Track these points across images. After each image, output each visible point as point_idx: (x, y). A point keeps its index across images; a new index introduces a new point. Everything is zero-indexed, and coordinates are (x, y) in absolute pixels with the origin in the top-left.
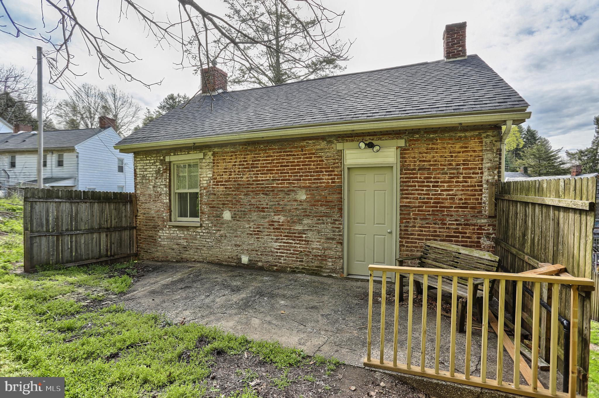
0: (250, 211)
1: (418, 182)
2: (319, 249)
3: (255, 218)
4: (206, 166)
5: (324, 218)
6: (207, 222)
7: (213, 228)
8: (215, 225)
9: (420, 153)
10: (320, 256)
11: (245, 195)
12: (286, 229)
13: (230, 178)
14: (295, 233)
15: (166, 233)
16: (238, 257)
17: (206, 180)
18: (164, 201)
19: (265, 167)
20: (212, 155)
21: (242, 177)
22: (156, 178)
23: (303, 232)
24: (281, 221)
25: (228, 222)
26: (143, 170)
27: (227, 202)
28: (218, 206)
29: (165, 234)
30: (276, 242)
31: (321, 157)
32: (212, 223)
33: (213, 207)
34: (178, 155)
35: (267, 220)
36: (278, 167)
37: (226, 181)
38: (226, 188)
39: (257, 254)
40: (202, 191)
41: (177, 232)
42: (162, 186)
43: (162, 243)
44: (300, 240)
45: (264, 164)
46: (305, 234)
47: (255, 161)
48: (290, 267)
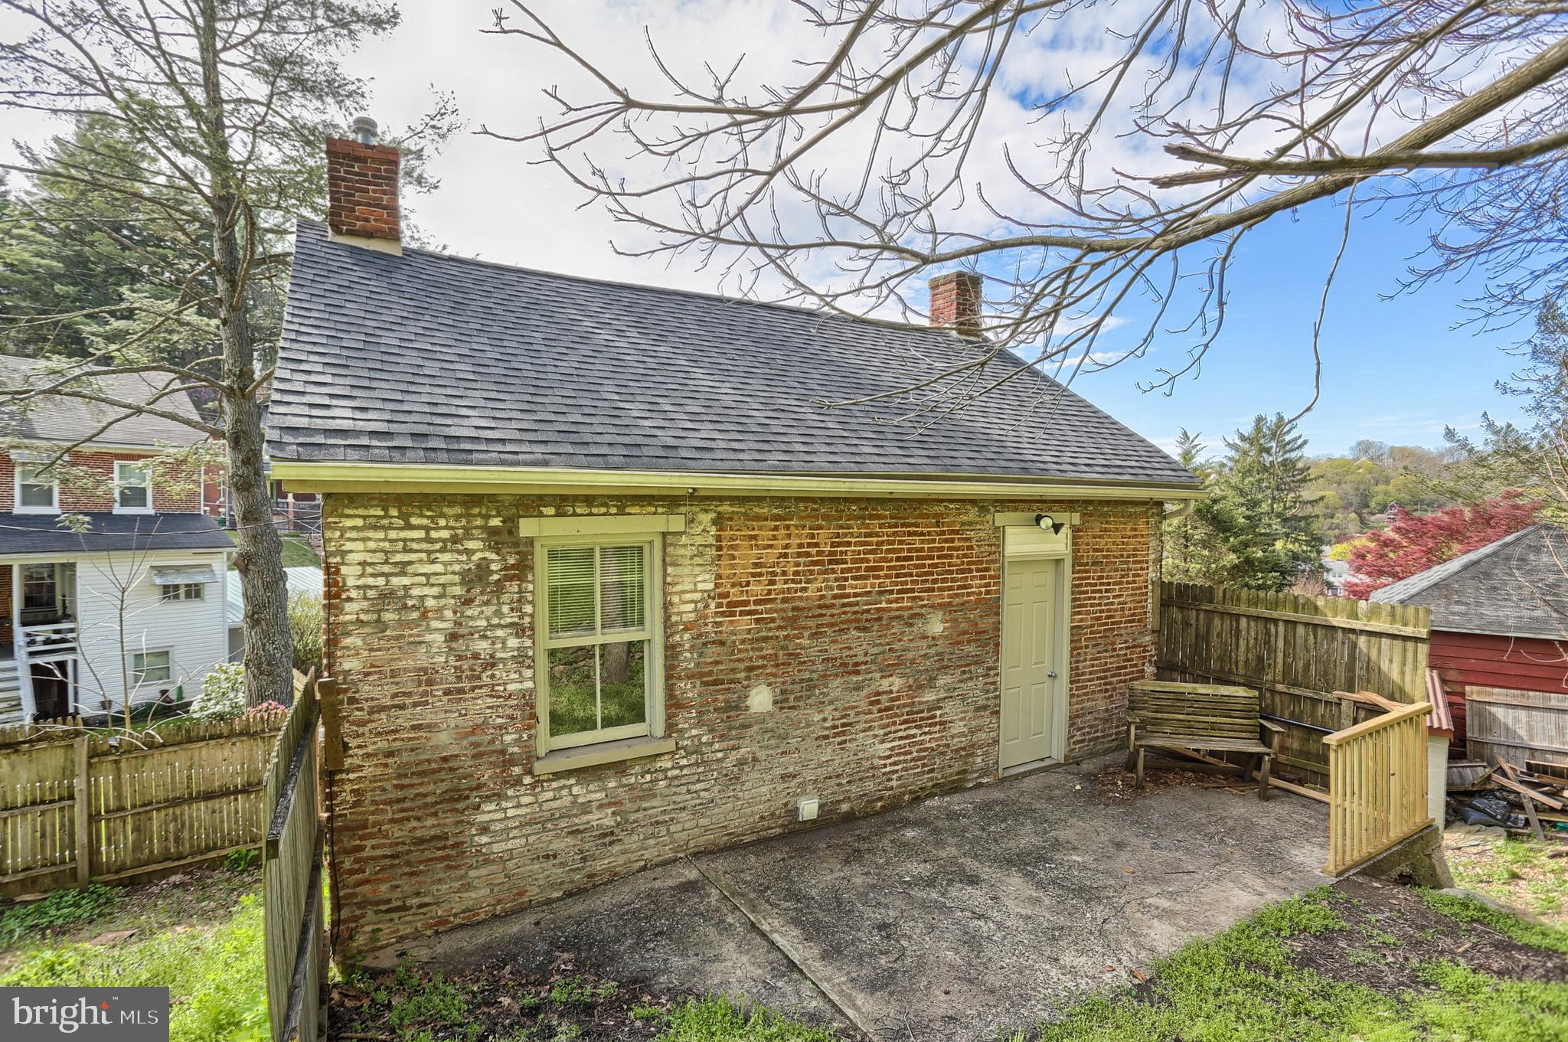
0: (825, 676)
1: (1091, 585)
2: (962, 734)
3: (838, 693)
4: (691, 558)
5: (973, 668)
6: (694, 732)
7: (717, 746)
8: (722, 736)
9: (1094, 537)
10: (964, 749)
11: (812, 636)
12: (904, 706)
13: (769, 592)
14: (922, 711)
15: (519, 806)
16: (790, 807)
17: (692, 602)
18: (511, 687)
19: (862, 560)
20: (714, 522)
21: (804, 589)
22: (468, 602)
23: (936, 706)
24: (895, 689)
25: (761, 719)
26: (386, 569)
27: (760, 662)
28: (732, 676)
29: (510, 813)
30: (883, 742)
31: (969, 539)
32: (711, 731)
33: (715, 683)
34: (575, 514)
35: (865, 692)
36: (891, 560)
37: (757, 602)
38: (757, 621)
39: (839, 785)
40: (677, 638)
41: (575, 790)
42: (500, 633)
43: (496, 848)
44: (931, 725)
45: (859, 553)
46: (940, 708)
47: (840, 544)
48: (911, 792)
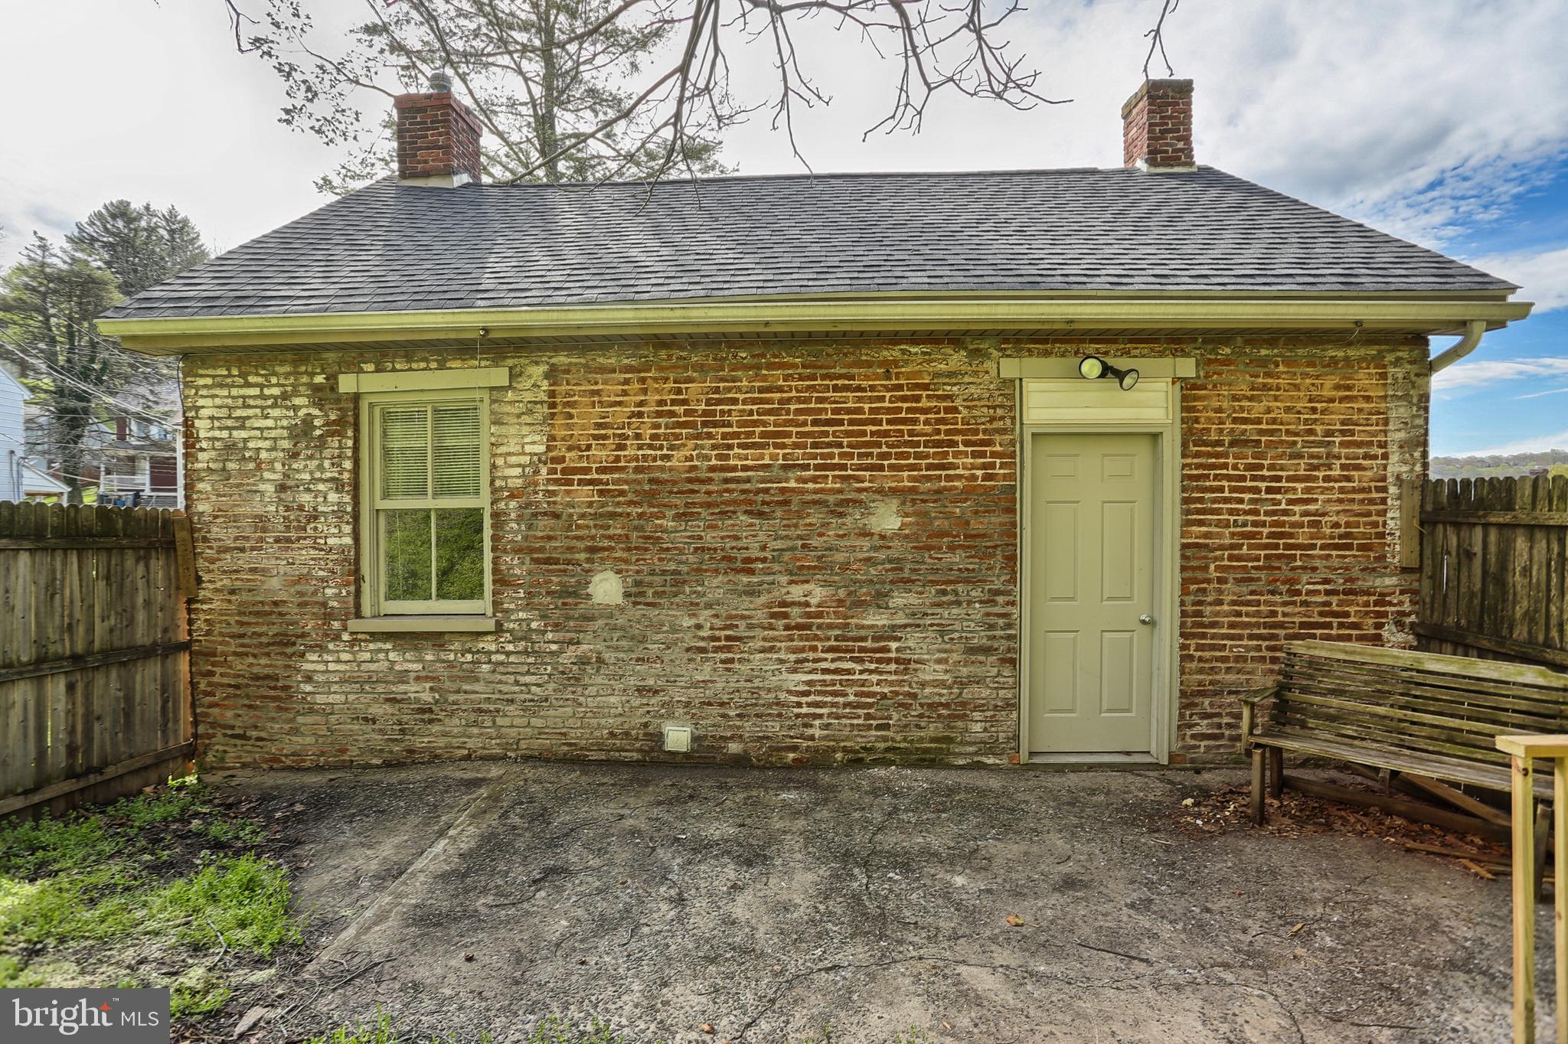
0: (699, 570)
1: (1229, 478)
2: (942, 684)
3: (719, 594)
4: (519, 416)
5: (960, 588)
6: (522, 615)
7: (550, 636)
8: (557, 625)
9: (1235, 398)
10: (946, 706)
11: (678, 517)
12: (830, 626)
13: (617, 459)
14: (863, 639)
15: (338, 661)
16: (651, 729)
17: (519, 465)
18: (331, 541)
19: (755, 423)
20: (547, 376)
21: (668, 457)
22: (295, 455)
23: (891, 633)
24: (814, 601)
25: (608, 612)
26: (229, 423)
27: (606, 543)
28: (569, 556)
29: (332, 667)
30: (795, 671)
31: (949, 397)
32: (543, 617)
33: (548, 561)
35: (763, 599)
36: (804, 424)
37: (601, 470)
38: (601, 493)
39: (724, 716)
40: (502, 505)
41: (392, 656)
42: (321, 487)
43: (320, 699)
44: (879, 661)
45: (751, 413)
46: (899, 639)
47: (719, 402)
48: (845, 750)
